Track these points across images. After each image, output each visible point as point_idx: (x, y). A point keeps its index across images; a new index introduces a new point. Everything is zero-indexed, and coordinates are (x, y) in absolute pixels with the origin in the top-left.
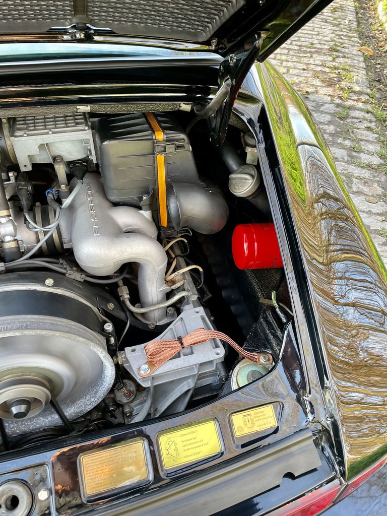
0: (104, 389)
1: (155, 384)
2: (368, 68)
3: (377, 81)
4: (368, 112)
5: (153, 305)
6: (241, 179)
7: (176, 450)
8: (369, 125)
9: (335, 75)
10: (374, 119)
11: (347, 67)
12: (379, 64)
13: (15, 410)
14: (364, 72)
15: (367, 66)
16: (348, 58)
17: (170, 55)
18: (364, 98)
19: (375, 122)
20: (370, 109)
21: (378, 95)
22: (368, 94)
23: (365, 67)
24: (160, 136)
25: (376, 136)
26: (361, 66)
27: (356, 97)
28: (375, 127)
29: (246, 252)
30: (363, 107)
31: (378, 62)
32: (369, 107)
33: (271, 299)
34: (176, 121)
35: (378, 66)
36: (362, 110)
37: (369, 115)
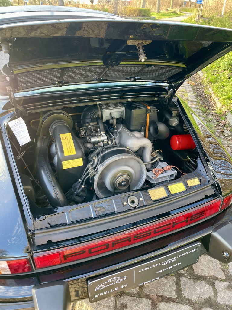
0: (141, 184)
1: (157, 182)
2: (194, 91)
3: (199, 96)
4: (198, 109)
5: (148, 162)
6: (173, 120)
7: (173, 189)
8: (199, 114)
9: (179, 94)
10: (201, 112)
11: (184, 91)
12: (198, 89)
13: (123, 184)
14: (192, 92)
15: (193, 90)
16: (184, 87)
17: (154, 84)
18: (195, 103)
19: (202, 113)
20: (198, 108)
21: (200, 102)
22: (196, 102)
23: (192, 90)
24: (149, 108)
25: (204, 118)
26: (190, 90)
27: (191, 103)
28: (202, 115)
29: (178, 143)
30: (195, 107)
31: (197, 88)
32: (198, 107)
33: (188, 158)
34: (150, 103)
35: (198, 90)
36: (195, 108)
37: (199, 110)
